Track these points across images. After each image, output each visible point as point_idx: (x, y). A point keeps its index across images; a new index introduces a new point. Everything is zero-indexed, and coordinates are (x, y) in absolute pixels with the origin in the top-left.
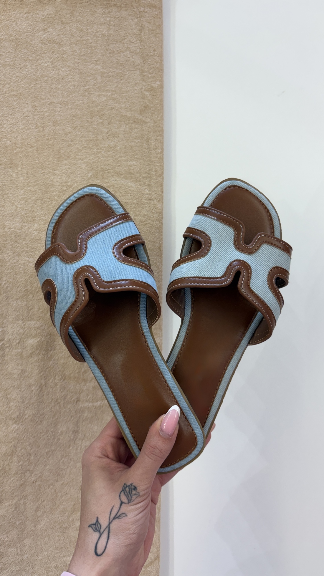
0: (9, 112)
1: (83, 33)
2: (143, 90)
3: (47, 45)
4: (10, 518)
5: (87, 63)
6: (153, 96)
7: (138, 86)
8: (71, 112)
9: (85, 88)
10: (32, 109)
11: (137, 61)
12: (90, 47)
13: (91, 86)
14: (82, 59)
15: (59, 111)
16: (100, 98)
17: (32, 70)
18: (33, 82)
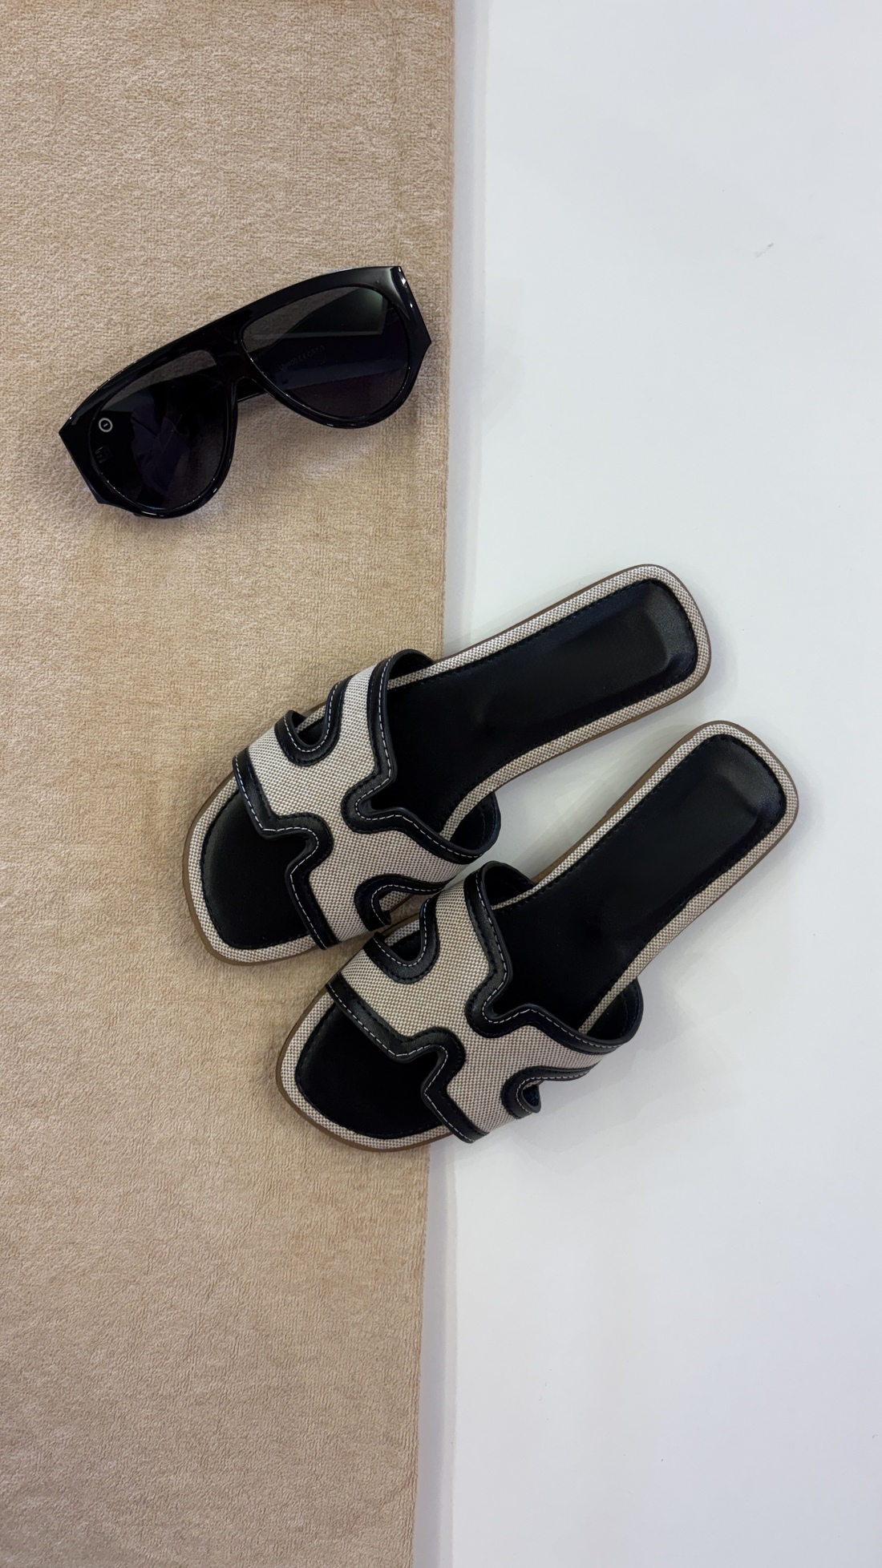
0: (35, 281)
1: (238, 73)
2: (398, 230)
3: (142, 102)
4: (19, 1367)
5: (248, 155)
6: (424, 248)
7: (385, 221)
8: (203, 285)
9: (242, 221)
10: (98, 276)
11: (383, 154)
12: (256, 111)
13: (257, 216)
14: (236, 144)
15: (172, 284)
16: (283, 249)
17: (99, 170)
18: (102, 201)
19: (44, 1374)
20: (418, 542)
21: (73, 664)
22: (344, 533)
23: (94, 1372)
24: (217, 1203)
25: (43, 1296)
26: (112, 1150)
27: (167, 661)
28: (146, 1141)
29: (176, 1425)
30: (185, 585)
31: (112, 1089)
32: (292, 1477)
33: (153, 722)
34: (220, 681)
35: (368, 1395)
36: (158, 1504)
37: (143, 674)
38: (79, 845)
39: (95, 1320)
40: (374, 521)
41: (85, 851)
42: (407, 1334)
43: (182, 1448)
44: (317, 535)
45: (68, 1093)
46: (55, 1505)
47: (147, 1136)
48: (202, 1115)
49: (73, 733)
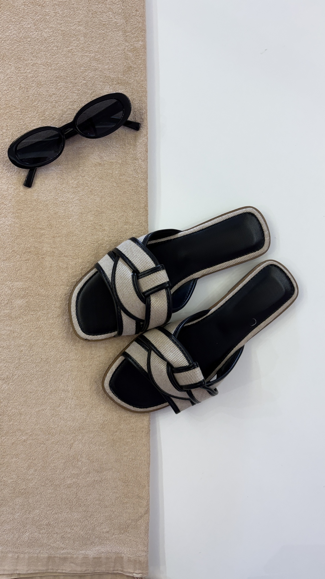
2: (126, 50)
5: (70, 24)
6: (136, 56)
7: (121, 46)
8: (55, 73)
9: (68, 48)
10: (16, 71)
11: (119, 22)
12: (72, 8)
13: (74, 46)
14: (65, 20)
15: (43, 72)
16: (84, 58)
17: (14, 32)
18: (16, 43)
19: (11, 479)
20: (137, 165)
21: (11, 215)
22: (110, 163)
23: (29, 477)
24: (72, 413)
25: (10, 450)
26: (33, 395)
27: (46, 213)
28: (46, 391)
29: (60, 495)
30: (52, 184)
31: (33, 372)
32: (104, 513)
33: (42, 235)
34: (66, 219)
35: (131, 481)
36: (55, 525)
37: (38, 218)
38: (16, 282)
39: (29, 458)
40: (121, 158)
41: (19, 284)
42: (145, 458)
43: (63, 504)
44: (101, 164)
45: (16, 374)
46: (16, 528)
47: (46, 389)
48: (66, 381)
49: (12, 240)
